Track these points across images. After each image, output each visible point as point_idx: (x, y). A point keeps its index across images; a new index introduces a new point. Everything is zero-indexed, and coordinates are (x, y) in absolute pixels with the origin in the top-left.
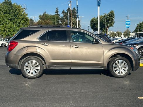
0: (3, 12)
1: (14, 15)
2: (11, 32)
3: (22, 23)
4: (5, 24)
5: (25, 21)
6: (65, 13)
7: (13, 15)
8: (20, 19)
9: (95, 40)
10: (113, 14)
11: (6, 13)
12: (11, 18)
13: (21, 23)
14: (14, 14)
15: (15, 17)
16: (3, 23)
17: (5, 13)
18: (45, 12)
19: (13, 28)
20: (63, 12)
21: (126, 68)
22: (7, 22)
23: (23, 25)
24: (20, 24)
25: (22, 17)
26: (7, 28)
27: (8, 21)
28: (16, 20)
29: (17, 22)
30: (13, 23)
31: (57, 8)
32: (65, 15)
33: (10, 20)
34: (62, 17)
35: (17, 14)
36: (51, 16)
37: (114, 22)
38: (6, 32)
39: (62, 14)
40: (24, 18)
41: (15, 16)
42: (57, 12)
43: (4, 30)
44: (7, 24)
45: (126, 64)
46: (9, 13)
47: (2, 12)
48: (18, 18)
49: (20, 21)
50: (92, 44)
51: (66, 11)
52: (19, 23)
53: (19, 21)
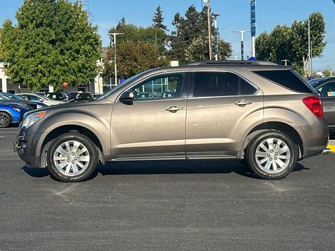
0: (34, 21)
1: (63, 31)
2: (56, 75)
3: (85, 51)
4: (38, 54)
5: (91, 44)
6: (182, 21)
7: (59, 30)
8: (80, 42)
10: (321, 23)
11: (41, 24)
12: (54, 37)
13: (81, 52)
14: (63, 27)
15: (67, 36)
16: (32, 53)
17: (38, 26)
18: (123, 20)
19: (62, 65)
20: (177, 18)
22: (44, 48)
23: (86, 56)
24: (78, 54)
25: (83, 36)
26: (44, 65)
27: (45, 45)
28: (68, 43)
29: (71, 48)
30: (62, 52)
31: (158, 9)
32: (180, 28)
33: (53, 42)
34: (175, 33)
35: (72, 28)
36: (141, 30)
37: (324, 45)
38: (41, 75)
39: (173, 24)
40: (89, 37)
41: (66, 32)
42: (159, 19)
43: (36, 71)
44: (43, 54)
46: (50, 25)
47: (32, 21)
48: (73, 39)
49: (79, 45)
51: (183, 16)
52: (77, 51)
53: (75, 45)
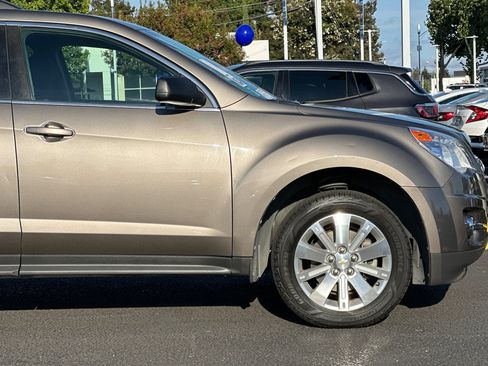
9: (169, 85)
21: (380, 264)
45: (382, 239)
50: (159, 112)
